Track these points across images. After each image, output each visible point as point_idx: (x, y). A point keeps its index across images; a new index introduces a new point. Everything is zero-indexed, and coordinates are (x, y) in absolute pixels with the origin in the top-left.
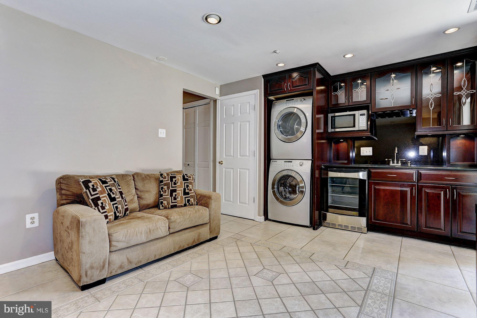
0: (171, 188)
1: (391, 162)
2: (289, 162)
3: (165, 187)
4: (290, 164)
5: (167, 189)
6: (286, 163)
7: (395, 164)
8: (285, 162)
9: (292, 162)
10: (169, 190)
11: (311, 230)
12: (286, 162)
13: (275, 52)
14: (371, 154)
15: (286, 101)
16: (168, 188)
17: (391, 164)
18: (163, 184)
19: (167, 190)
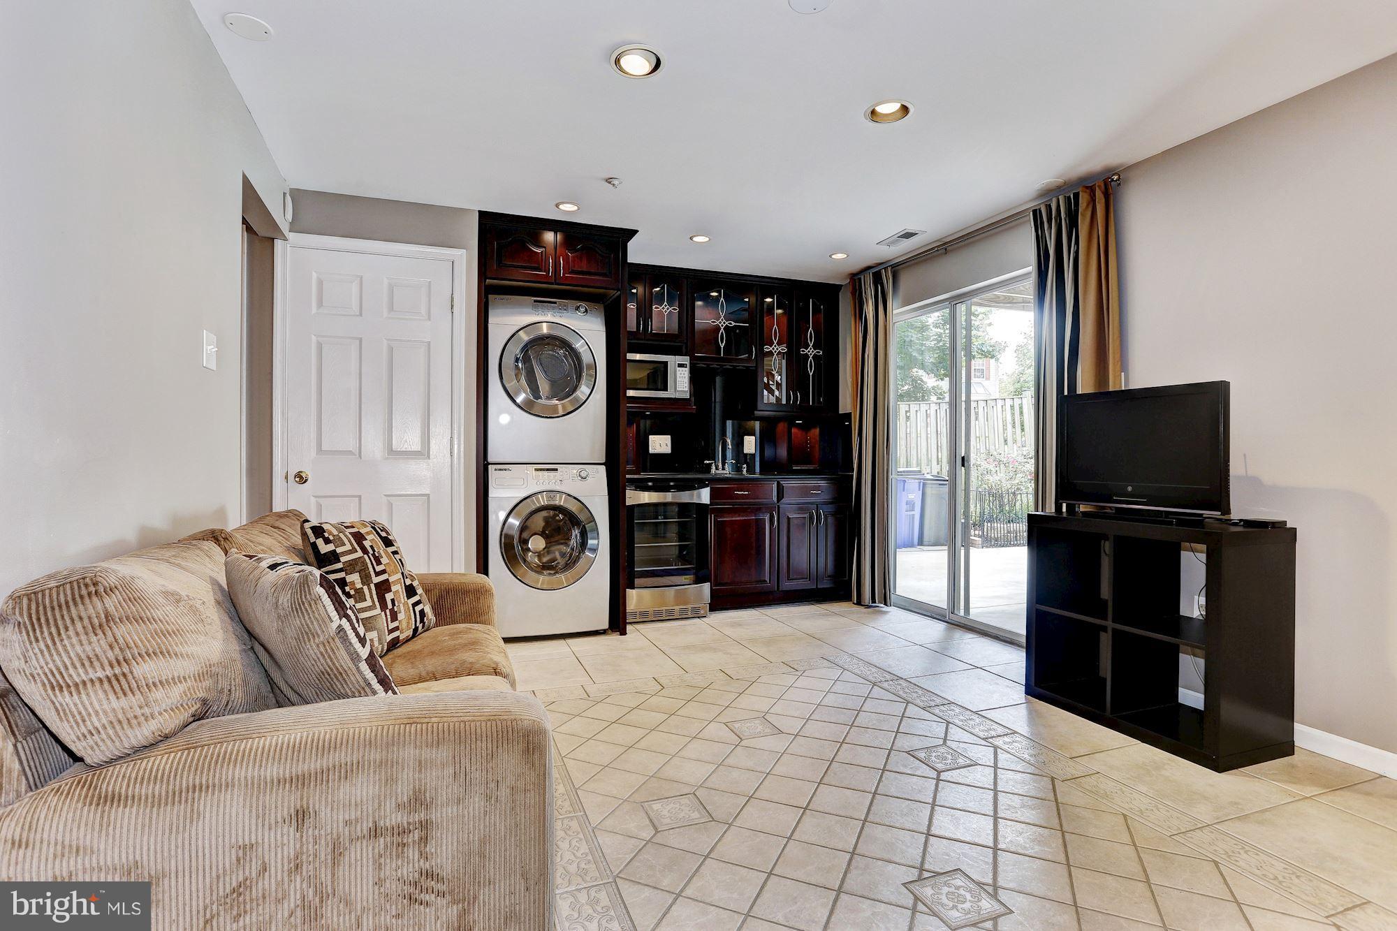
0: (376, 580)
1: (714, 467)
2: (548, 470)
3: (354, 578)
4: (555, 477)
5: (363, 583)
6: (540, 473)
7: (720, 471)
8: (536, 470)
9: (557, 470)
10: (372, 586)
11: (614, 638)
12: (541, 470)
13: (609, 180)
14: (668, 450)
15: (535, 301)
16: (366, 579)
17: (713, 470)
18: (339, 566)
19: (365, 588)
